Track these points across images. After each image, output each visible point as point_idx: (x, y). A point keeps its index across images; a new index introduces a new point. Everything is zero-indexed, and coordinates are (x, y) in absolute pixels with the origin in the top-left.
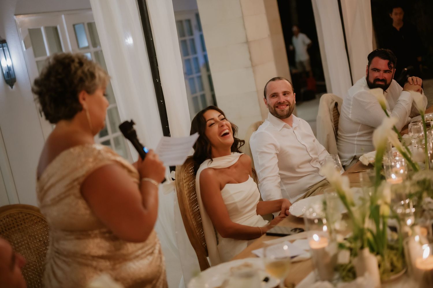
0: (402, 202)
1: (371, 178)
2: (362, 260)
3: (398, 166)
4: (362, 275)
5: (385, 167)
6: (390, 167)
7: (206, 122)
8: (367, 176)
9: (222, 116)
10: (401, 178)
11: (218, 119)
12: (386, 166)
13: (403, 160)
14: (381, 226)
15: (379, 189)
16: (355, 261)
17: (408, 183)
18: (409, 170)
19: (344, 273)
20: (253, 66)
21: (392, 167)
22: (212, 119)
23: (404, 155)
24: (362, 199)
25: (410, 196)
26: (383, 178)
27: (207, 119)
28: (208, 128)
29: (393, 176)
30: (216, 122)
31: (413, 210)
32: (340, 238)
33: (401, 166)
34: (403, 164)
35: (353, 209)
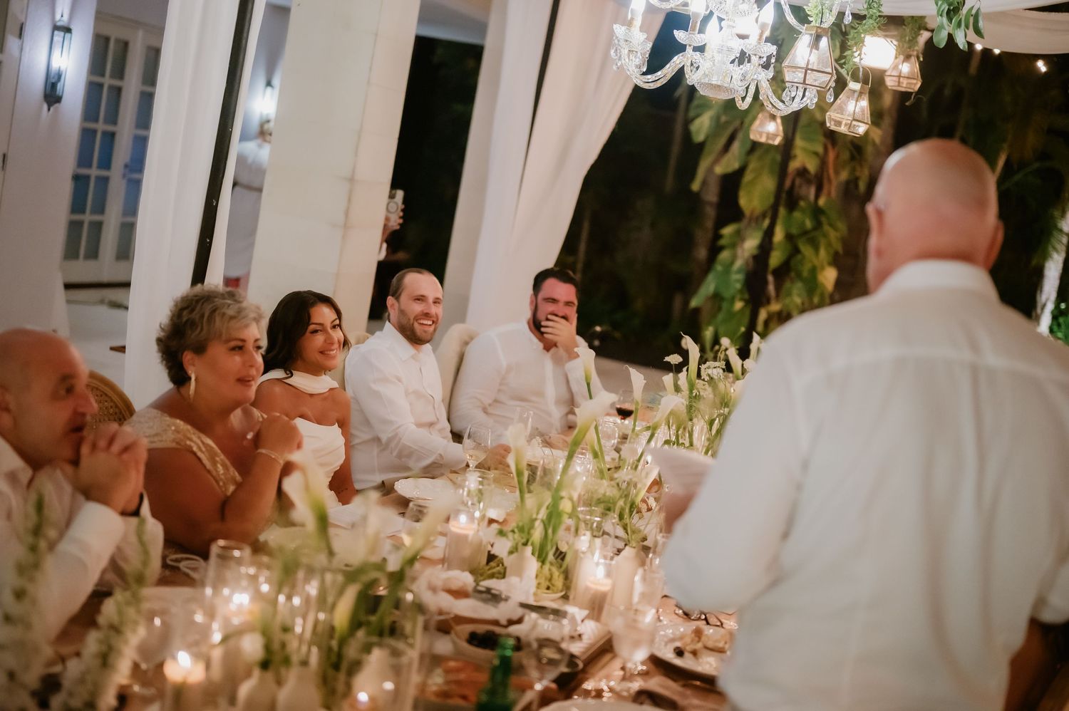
30: (325, 331)
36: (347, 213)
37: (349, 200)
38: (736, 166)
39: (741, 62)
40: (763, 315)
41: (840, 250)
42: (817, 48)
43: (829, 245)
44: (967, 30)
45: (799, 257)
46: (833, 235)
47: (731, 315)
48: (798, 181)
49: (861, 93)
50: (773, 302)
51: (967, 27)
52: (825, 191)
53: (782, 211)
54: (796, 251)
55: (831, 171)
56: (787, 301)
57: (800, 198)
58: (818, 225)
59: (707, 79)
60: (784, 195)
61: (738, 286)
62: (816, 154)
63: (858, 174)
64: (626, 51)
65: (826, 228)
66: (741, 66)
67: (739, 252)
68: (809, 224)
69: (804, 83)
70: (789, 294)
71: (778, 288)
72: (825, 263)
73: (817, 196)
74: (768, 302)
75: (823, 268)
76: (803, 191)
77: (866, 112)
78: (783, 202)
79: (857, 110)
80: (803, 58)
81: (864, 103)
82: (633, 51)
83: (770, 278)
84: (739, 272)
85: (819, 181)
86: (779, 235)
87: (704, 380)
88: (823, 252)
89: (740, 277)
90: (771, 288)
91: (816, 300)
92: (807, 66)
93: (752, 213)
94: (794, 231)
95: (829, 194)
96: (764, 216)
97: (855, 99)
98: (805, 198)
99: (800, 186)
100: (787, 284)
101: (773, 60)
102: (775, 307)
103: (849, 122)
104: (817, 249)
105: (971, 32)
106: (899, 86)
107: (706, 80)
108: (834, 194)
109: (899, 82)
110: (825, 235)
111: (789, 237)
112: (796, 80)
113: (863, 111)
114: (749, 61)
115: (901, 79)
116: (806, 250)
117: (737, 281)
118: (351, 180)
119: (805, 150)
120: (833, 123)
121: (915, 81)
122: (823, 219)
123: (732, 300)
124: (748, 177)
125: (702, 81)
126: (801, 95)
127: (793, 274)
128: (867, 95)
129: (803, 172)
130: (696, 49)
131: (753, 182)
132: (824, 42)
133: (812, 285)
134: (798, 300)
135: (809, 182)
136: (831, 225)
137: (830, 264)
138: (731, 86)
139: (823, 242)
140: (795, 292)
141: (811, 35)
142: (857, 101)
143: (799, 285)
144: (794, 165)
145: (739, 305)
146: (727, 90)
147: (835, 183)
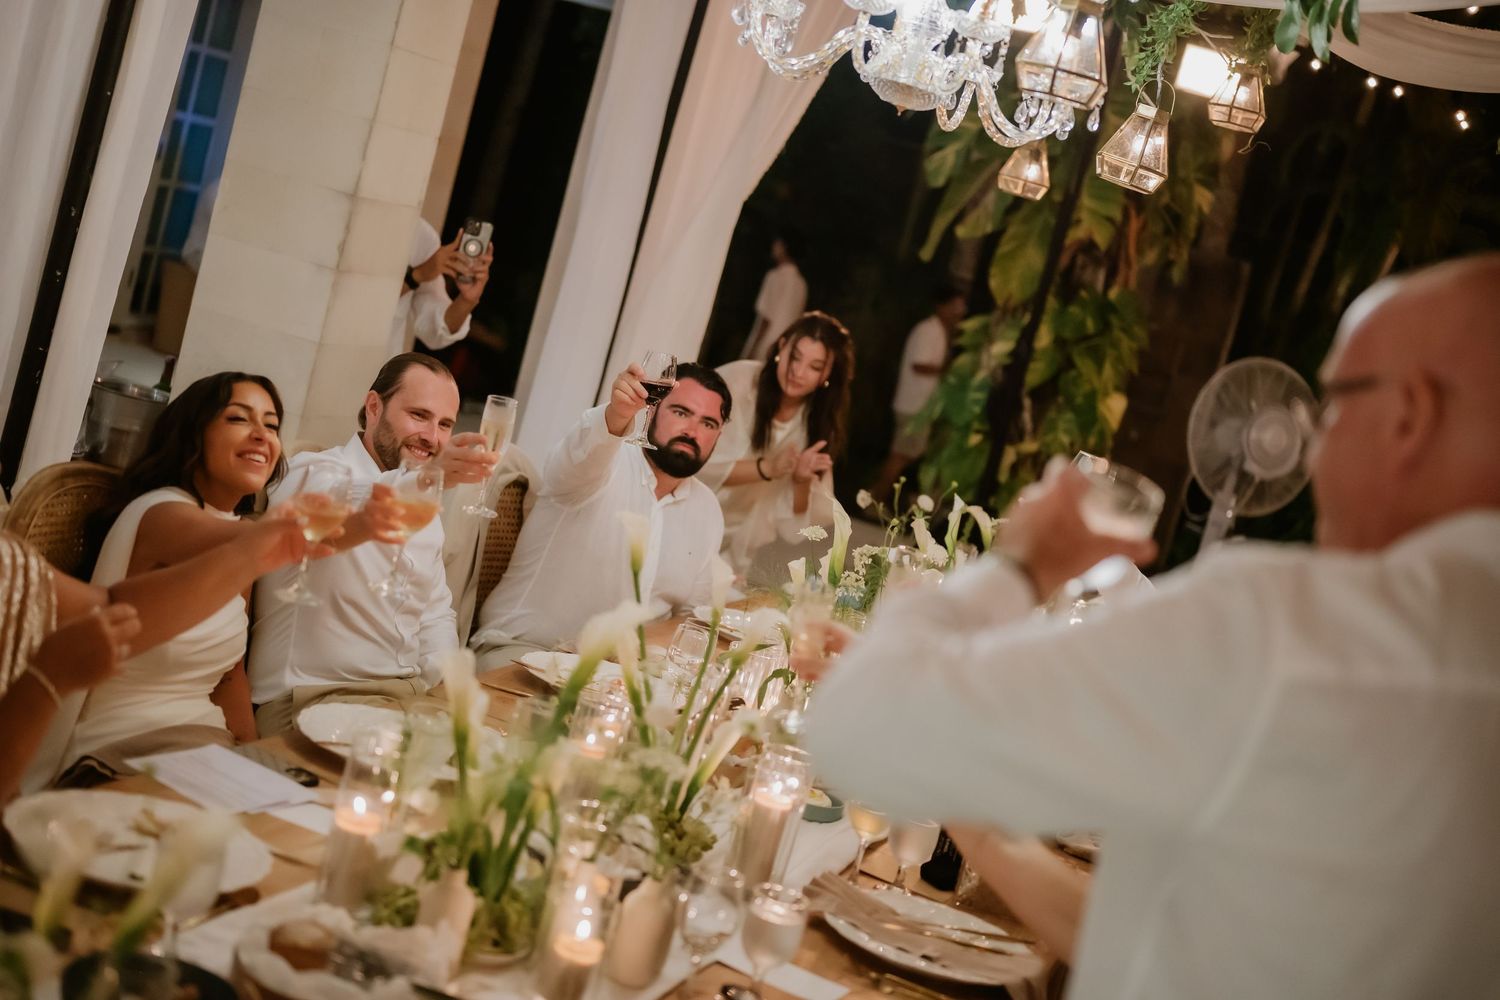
0: (585, 803)
1: (536, 719)
2: (446, 892)
3: (611, 718)
4: (433, 923)
5: (578, 708)
6: (589, 712)
7: (226, 403)
8: (529, 711)
9: (274, 420)
10: (602, 749)
11: (260, 418)
12: (582, 705)
13: (627, 709)
14: (514, 840)
15: (549, 751)
16: (426, 891)
17: (618, 765)
18: (630, 737)
19: (385, 913)
20: (341, 270)
21: (594, 713)
22: (248, 408)
23: (635, 697)
24: (498, 758)
25: (609, 794)
26: (564, 730)
27: (235, 399)
28: (222, 420)
29: (591, 738)
30: (253, 419)
31: (602, 828)
32: (413, 828)
33: (619, 719)
34: (624, 717)
35: (473, 774)
36: (342, 248)
37: (348, 228)
38: (989, 228)
39: (949, 50)
40: (1010, 456)
41: (1135, 369)
42: (1078, 35)
43: (1119, 360)
44: (1331, 27)
45: (1073, 373)
46: (1127, 345)
47: (963, 452)
48: (1080, 260)
49: (1156, 124)
50: (1027, 438)
51: (1333, 22)
52: (1120, 279)
53: (1052, 303)
54: (1069, 364)
55: (1132, 250)
56: (1049, 438)
57: (1082, 285)
58: (1105, 327)
59: (891, 74)
60: (1057, 279)
61: (977, 409)
62: (1110, 220)
63: (1172, 256)
64: (759, 15)
65: (1117, 333)
66: (950, 58)
67: (984, 358)
68: (1090, 325)
69: (1051, 92)
70: (1053, 428)
71: (1037, 419)
72: (1110, 386)
73: (1108, 285)
74: (1021, 438)
75: (1106, 394)
76: (1087, 275)
77: (1161, 156)
78: (1053, 289)
79: (1148, 150)
80: (1053, 51)
81: (1160, 141)
82: (772, 16)
83: (1027, 402)
84: (980, 388)
85: (1112, 261)
86: (1044, 338)
87: (857, 572)
88: (1108, 370)
89: (981, 396)
90: (1027, 416)
91: (1092, 441)
92: (1058, 63)
93: (1008, 300)
94: (1068, 334)
95: (1126, 284)
96: (1024, 306)
97: (1146, 132)
98: (1090, 287)
99: (1084, 267)
100: (1052, 414)
101: (1003, 51)
102: (1029, 446)
103: (1133, 169)
104: (1099, 365)
105: (1338, 31)
106: (1229, 122)
107: (889, 76)
108: (1133, 283)
109: (1230, 115)
110: (1115, 345)
111: (1059, 342)
112: (1039, 88)
113: (1156, 153)
114: (963, 49)
115: (1234, 111)
116: (1084, 365)
117: (976, 402)
118: (353, 196)
119: (1094, 213)
120: (1106, 168)
121: (1255, 117)
122: (1114, 321)
123: (966, 429)
124: (1005, 247)
125: (883, 76)
126: (1047, 116)
127: (1061, 399)
128: (1166, 128)
129: (1088, 246)
130: (875, 21)
131: (1011, 255)
132: (1091, 27)
133: (1088, 417)
134: (1065, 439)
135: (1097, 262)
136: (1125, 330)
137: (1117, 389)
138: (930, 89)
139: (1110, 353)
140: (1062, 425)
141: (1069, 11)
142: (1148, 136)
143: (1069, 416)
144: (1076, 235)
145: (975, 439)
146: (925, 95)
147: (1135, 268)
